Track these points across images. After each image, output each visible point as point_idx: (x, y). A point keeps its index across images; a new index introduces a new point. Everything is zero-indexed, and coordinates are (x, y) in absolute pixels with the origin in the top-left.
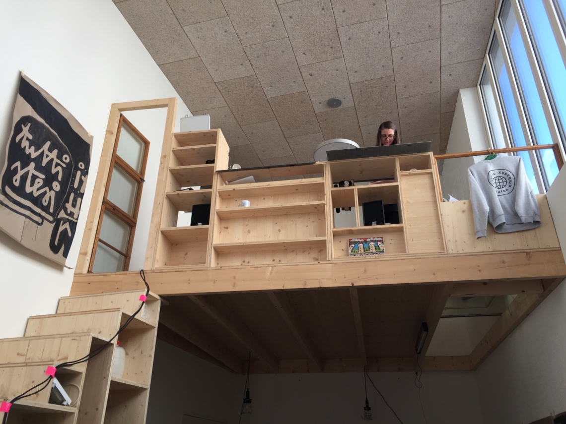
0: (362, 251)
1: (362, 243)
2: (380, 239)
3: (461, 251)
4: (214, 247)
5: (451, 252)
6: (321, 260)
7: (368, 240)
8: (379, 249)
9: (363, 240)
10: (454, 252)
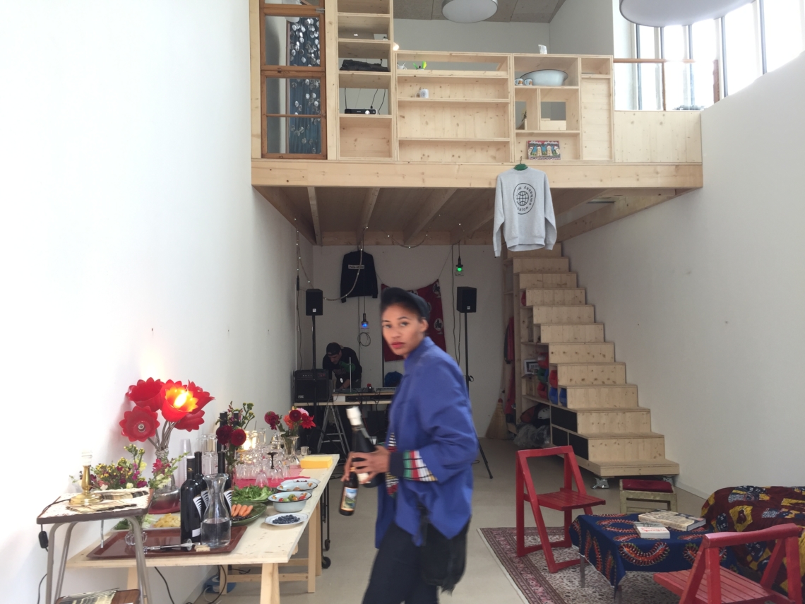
0: (541, 154)
1: (539, 145)
2: (556, 143)
3: (625, 161)
4: (398, 140)
5: (617, 161)
6: (505, 161)
7: (546, 143)
8: (556, 153)
9: (540, 143)
10: (620, 161)
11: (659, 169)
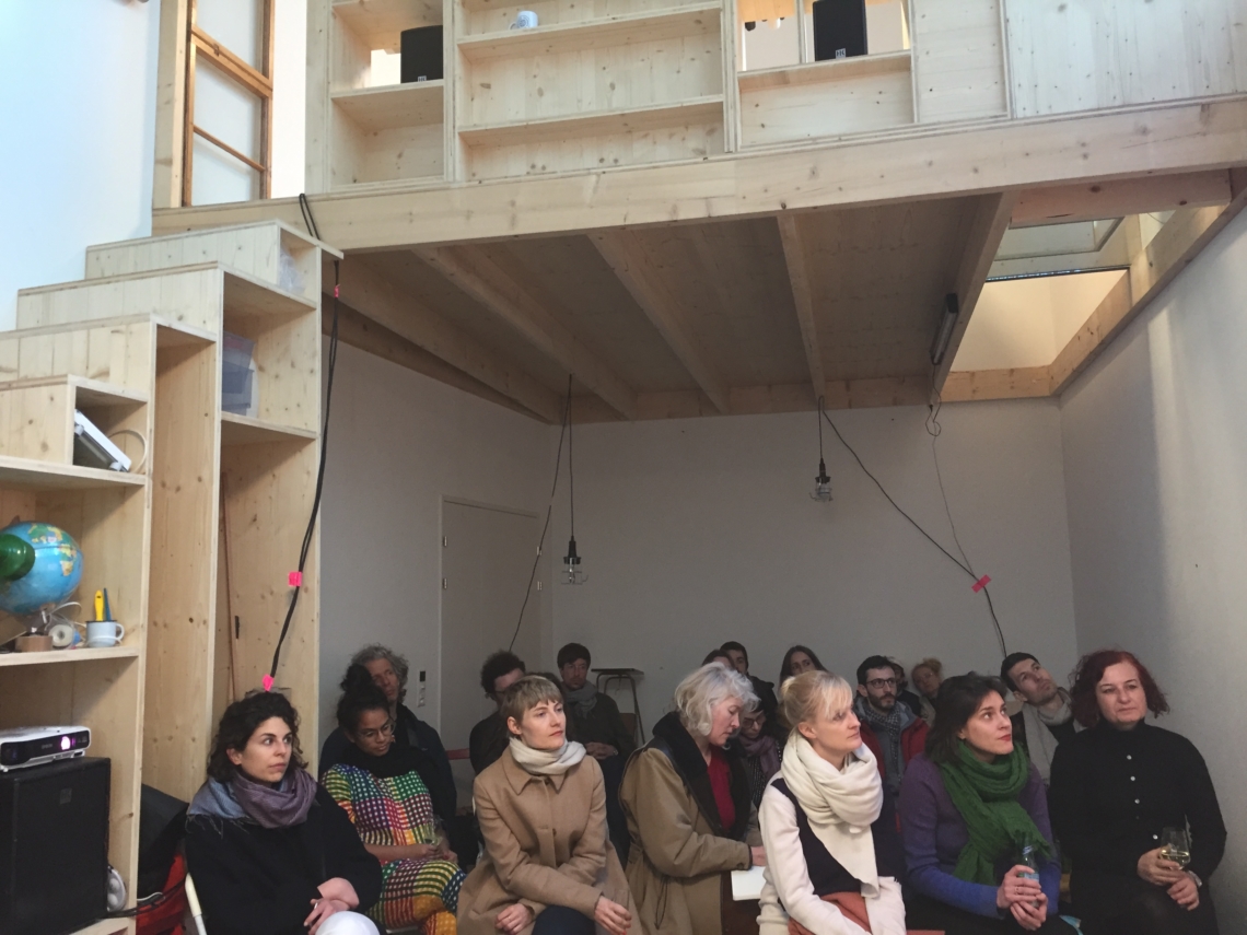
3: (1044, 111)
4: (460, 134)
5: (1020, 114)
6: (712, 153)
10: (1029, 113)
11: (1148, 120)
